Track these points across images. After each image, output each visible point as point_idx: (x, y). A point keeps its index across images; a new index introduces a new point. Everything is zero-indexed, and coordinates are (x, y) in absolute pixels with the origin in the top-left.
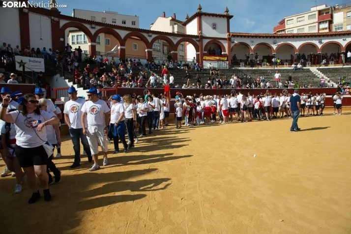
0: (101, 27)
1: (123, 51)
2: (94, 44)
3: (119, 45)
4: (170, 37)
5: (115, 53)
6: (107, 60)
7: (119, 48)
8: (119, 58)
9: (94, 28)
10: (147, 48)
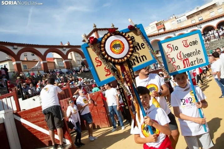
0: (22, 48)
1: (45, 65)
2: (18, 62)
3: (41, 60)
4: (79, 49)
5: (39, 67)
6: (34, 74)
7: (42, 62)
8: (44, 71)
9: (16, 49)
10: (64, 60)
